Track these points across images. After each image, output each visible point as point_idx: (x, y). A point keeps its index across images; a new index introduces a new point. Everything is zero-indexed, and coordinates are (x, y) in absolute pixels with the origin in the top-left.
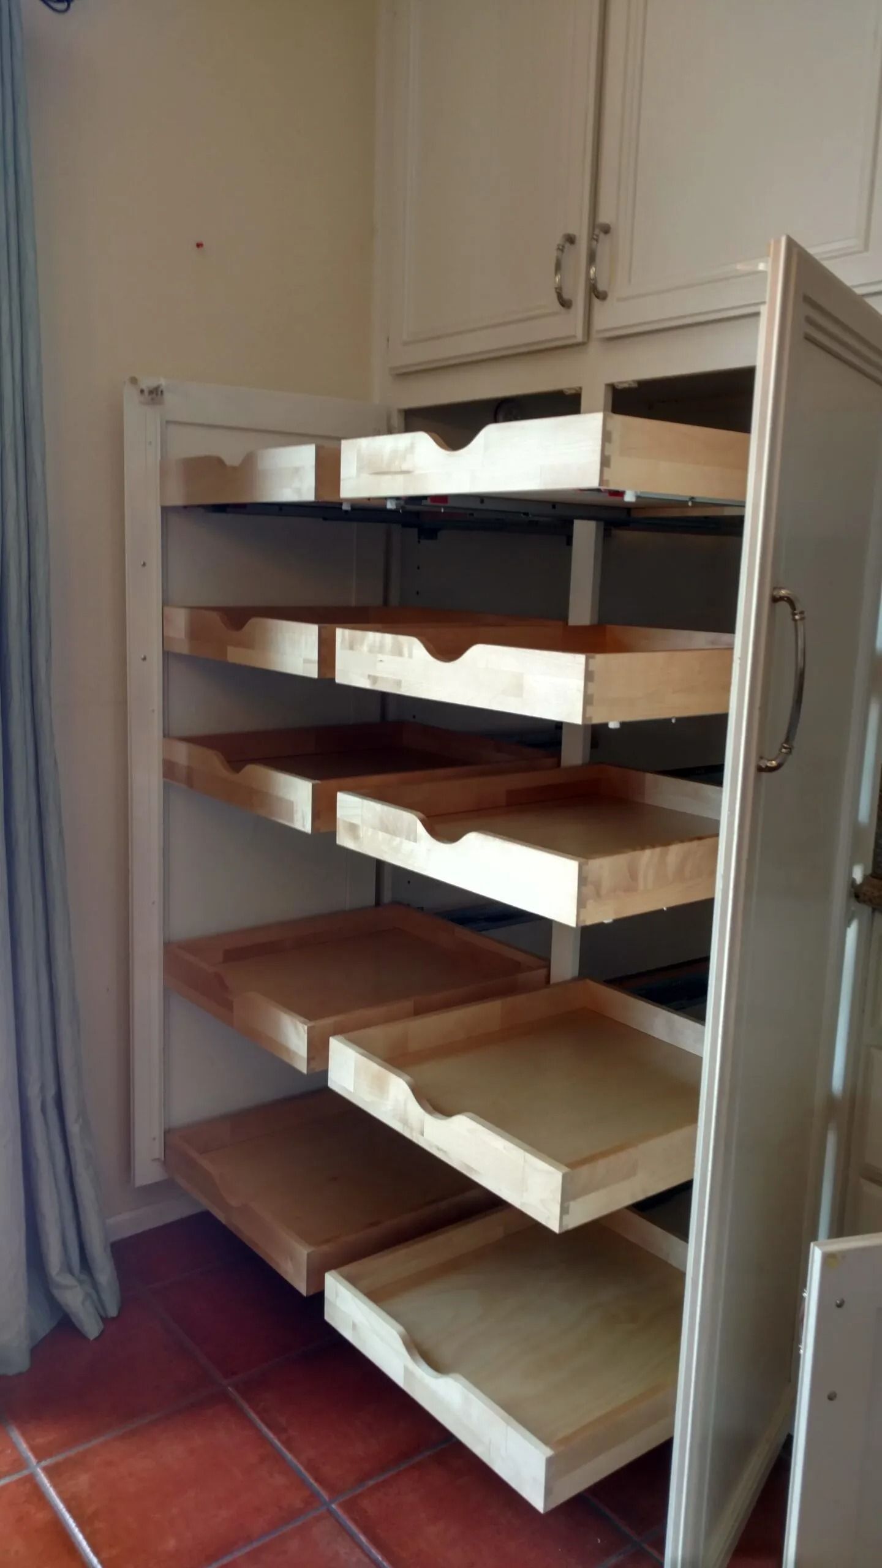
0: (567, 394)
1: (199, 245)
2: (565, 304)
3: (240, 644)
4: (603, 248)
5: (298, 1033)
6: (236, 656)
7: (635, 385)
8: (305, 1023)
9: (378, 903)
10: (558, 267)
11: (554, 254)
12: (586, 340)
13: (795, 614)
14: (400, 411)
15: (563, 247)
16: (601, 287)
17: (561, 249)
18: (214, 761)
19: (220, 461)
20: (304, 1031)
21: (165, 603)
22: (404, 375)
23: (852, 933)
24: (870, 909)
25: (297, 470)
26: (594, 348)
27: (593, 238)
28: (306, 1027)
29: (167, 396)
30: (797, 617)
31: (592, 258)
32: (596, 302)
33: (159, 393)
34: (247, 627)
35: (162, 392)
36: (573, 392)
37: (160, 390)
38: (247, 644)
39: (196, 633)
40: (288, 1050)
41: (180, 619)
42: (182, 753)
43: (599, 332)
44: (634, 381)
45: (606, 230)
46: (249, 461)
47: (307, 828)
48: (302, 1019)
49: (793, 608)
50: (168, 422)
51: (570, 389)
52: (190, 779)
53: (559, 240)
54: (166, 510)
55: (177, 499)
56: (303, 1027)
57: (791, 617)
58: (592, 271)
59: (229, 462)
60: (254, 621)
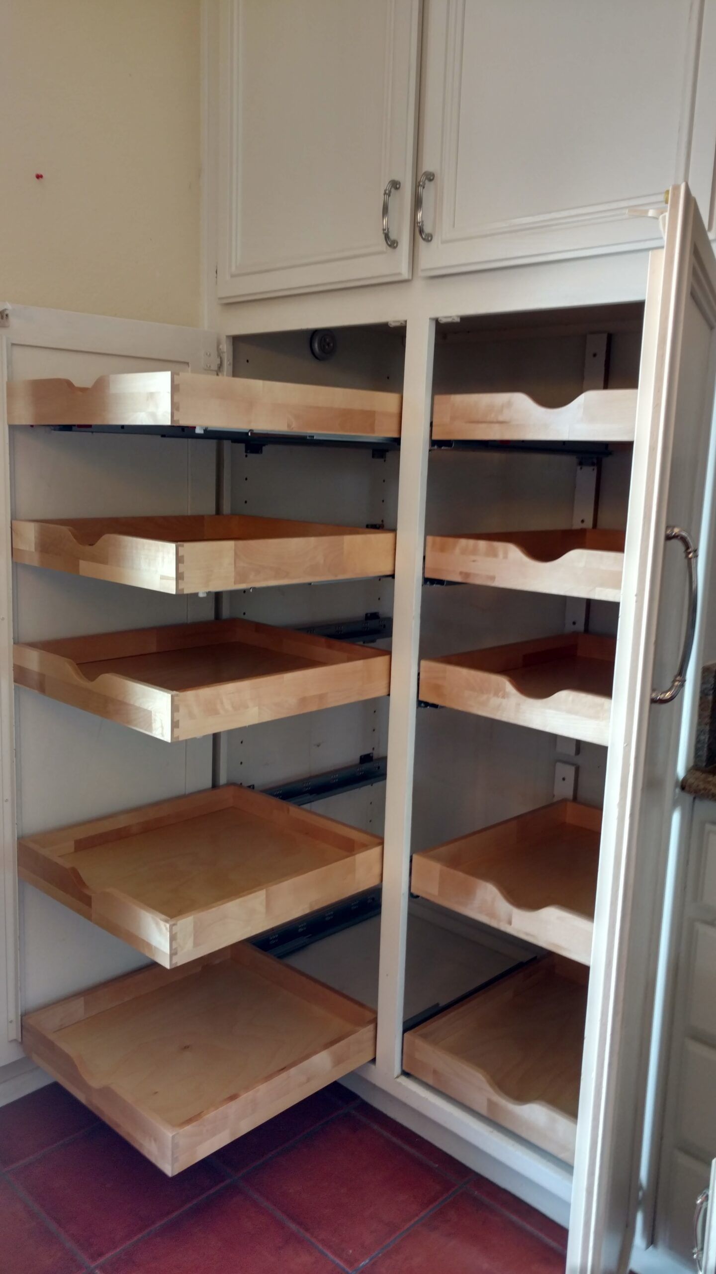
0: (391, 326)
1: (39, 177)
2: (393, 244)
3: (94, 559)
4: (428, 195)
5: (160, 930)
6: (87, 568)
7: (458, 320)
8: (166, 921)
9: (215, 785)
10: (385, 210)
11: (381, 198)
12: (410, 278)
13: (690, 553)
14: (228, 337)
15: (390, 192)
16: (428, 229)
17: (388, 194)
18: (67, 669)
19: (69, 384)
20: (166, 929)
21: (14, 517)
22: (232, 304)
23: (676, 818)
24: (691, 798)
25: (151, 396)
26: (418, 285)
27: (418, 185)
28: (168, 925)
29: (12, 320)
30: (690, 555)
31: (418, 203)
32: (421, 243)
33: (5, 316)
34: (100, 543)
35: (7, 315)
36: (398, 324)
37: (6, 313)
38: (103, 559)
39: (46, 546)
40: (149, 945)
41: (30, 534)
42: (33, 660)
43: (423, 270)
44: (458, 316)
45: (430, 177)
46: (100, 386)
47: (167, 738)
48: (163, 917)
49: (687, 547)
50: (13, 345)
51: (394, 322)
52: (42, 686)
53: (385, 185)
54: (13, 428)
55: (25, 417)
56: (165, 926)
57: (684, 555)
58: (419, 215)
59: (78, 383)
60: (106, 537)
